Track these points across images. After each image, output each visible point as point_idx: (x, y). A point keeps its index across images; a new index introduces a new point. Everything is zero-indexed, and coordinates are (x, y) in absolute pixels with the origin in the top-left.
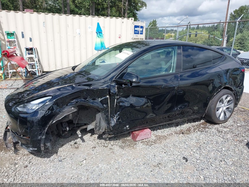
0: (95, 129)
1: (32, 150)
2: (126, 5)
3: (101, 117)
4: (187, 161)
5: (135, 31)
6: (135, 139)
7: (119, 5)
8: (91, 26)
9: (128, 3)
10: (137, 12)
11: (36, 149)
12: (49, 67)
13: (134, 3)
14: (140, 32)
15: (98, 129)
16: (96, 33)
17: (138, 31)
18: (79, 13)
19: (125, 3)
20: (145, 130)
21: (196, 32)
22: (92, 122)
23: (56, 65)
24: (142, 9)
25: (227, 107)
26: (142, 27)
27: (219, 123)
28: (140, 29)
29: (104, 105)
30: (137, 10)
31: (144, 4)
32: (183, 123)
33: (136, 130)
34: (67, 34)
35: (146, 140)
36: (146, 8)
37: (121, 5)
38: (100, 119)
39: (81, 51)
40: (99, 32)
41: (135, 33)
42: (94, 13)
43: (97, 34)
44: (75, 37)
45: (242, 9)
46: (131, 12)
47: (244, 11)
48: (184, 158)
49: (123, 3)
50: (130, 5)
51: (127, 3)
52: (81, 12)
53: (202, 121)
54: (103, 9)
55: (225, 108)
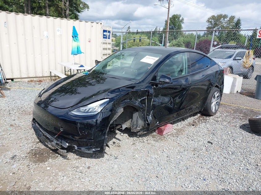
0: (132, 127)
1: (95, 150)
2: (67, 6)
3: (138, 115)
4: (212, 144)
5: (104, 35)
6: (162, 134)
7: (59, 4)
8: (59, 29)
9: (69, 4)
10: (78, 14)
11: (99, 149)
12: (13, 74)
13: (75, 4)
14: (108, 37)
15: (135, 127)
16: (73, 36)
17: (106, 36)
18: (10, 10)
19: (66, 3)
20: (168, 125)
21: (140, 37)
22: (125, 122)
23: (20, 71)
24: (83, 10)
25: (217, 101)
26: (109, 32)
27: (212, 115)
28: (108, 34)
29: (143, 105)
30: (79, 12)
31: (86, 6)
32: (186, 118)
33: (162, 125)
34: (33, 36)
35: (169, 133)
36: (88, 10)
37: (62, 5)
38: (137, 117)
39: (49, 56)
40: (75, 36)
41: (104, 38)
42: (29, 12)
43: (73, 38)
44: (42, 40)
45: (174, 18)
46: (73, 13)
47: (177, 19)
48: (209, 142)
49: (63, 3)
50: (71, 5)
51: (67, 3)
52: (12, 9)
53: (199, 115)
54: (40, 8)
55: (215, 103)
